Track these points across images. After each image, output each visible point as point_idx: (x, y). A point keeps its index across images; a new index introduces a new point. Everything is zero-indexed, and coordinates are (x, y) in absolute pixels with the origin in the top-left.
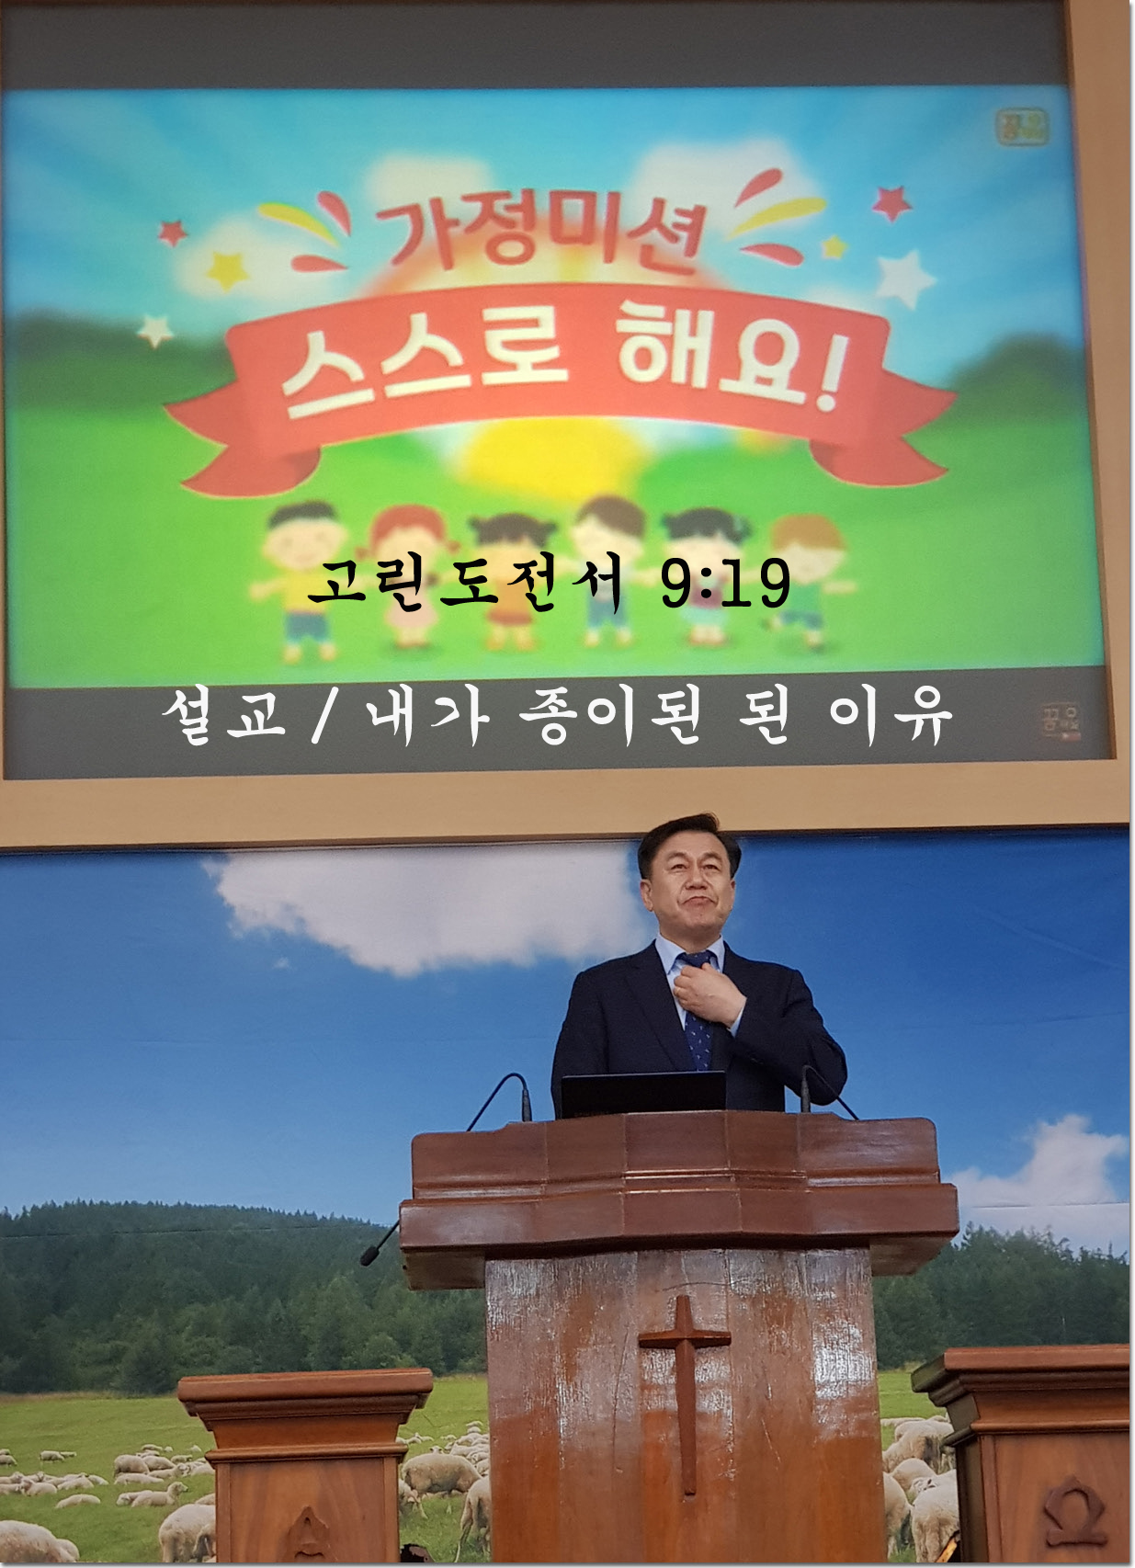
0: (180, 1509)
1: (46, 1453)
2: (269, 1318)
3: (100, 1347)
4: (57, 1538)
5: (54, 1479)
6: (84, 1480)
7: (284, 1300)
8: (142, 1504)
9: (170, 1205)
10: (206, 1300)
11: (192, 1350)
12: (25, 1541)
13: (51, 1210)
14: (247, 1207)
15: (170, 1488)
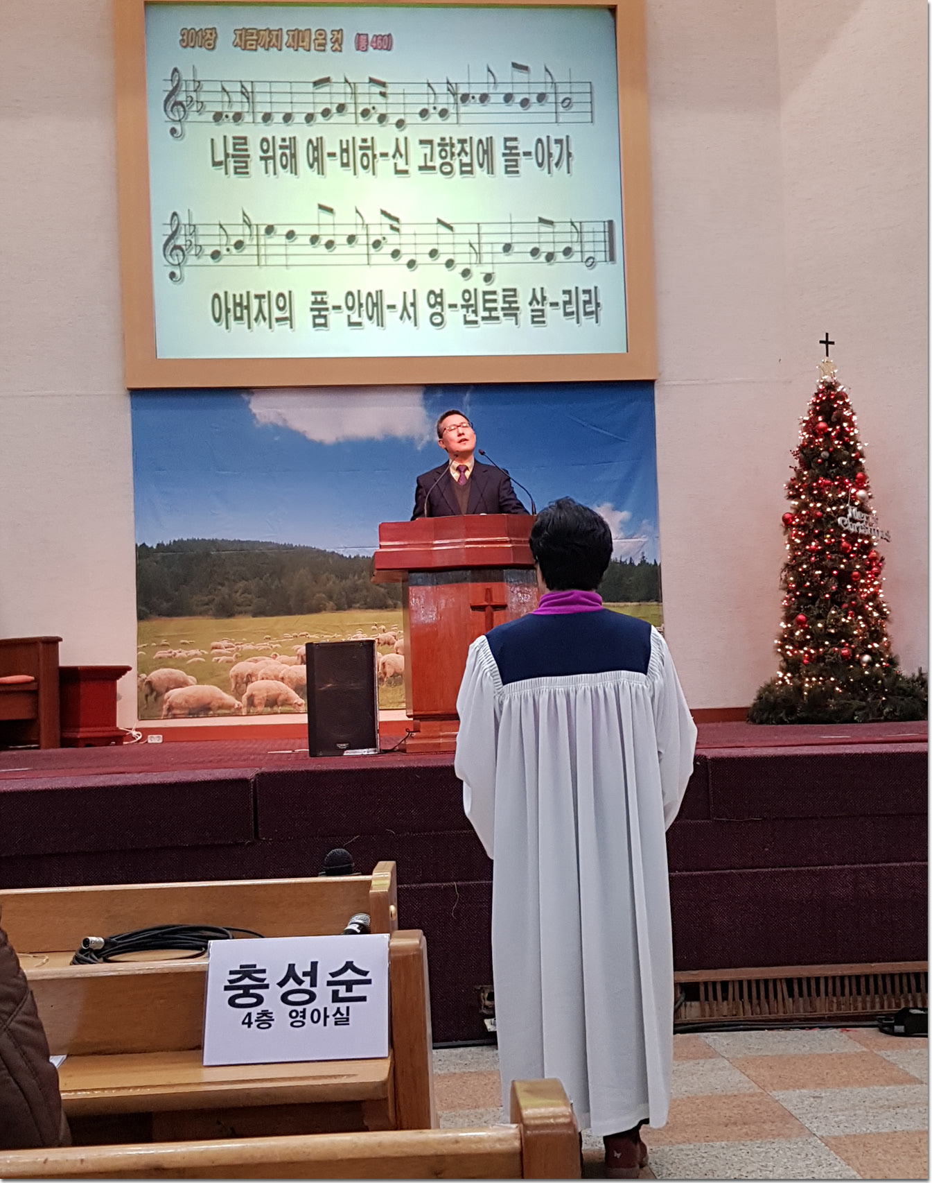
0: (238, 664)
1: (182, 641)
2: (273, 587)
3: (203, 598)
4: (188, 675)
5: (186, 652)
6: (198, 652)
7: (280, 579)
8: (222, 662)
9: (232, 540)
10: (246, 580)
11: (242, 600)
12: (174, 676)
13: (181, 541)
14: (264, 541)
15: (234, 656)
